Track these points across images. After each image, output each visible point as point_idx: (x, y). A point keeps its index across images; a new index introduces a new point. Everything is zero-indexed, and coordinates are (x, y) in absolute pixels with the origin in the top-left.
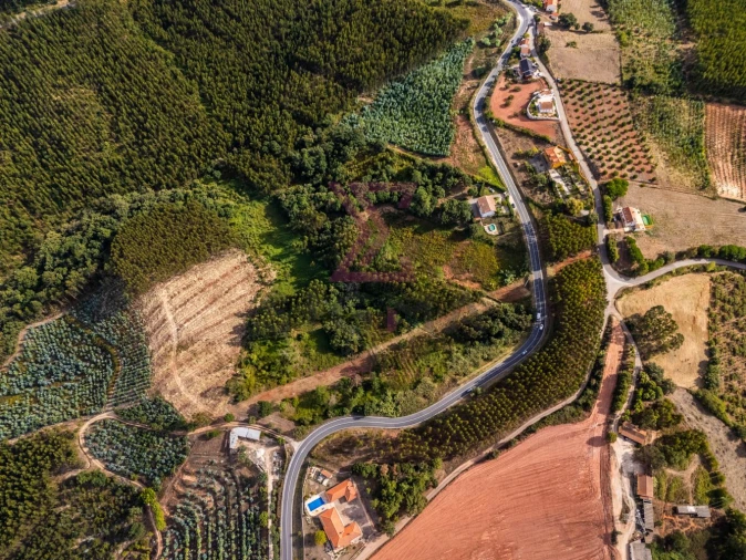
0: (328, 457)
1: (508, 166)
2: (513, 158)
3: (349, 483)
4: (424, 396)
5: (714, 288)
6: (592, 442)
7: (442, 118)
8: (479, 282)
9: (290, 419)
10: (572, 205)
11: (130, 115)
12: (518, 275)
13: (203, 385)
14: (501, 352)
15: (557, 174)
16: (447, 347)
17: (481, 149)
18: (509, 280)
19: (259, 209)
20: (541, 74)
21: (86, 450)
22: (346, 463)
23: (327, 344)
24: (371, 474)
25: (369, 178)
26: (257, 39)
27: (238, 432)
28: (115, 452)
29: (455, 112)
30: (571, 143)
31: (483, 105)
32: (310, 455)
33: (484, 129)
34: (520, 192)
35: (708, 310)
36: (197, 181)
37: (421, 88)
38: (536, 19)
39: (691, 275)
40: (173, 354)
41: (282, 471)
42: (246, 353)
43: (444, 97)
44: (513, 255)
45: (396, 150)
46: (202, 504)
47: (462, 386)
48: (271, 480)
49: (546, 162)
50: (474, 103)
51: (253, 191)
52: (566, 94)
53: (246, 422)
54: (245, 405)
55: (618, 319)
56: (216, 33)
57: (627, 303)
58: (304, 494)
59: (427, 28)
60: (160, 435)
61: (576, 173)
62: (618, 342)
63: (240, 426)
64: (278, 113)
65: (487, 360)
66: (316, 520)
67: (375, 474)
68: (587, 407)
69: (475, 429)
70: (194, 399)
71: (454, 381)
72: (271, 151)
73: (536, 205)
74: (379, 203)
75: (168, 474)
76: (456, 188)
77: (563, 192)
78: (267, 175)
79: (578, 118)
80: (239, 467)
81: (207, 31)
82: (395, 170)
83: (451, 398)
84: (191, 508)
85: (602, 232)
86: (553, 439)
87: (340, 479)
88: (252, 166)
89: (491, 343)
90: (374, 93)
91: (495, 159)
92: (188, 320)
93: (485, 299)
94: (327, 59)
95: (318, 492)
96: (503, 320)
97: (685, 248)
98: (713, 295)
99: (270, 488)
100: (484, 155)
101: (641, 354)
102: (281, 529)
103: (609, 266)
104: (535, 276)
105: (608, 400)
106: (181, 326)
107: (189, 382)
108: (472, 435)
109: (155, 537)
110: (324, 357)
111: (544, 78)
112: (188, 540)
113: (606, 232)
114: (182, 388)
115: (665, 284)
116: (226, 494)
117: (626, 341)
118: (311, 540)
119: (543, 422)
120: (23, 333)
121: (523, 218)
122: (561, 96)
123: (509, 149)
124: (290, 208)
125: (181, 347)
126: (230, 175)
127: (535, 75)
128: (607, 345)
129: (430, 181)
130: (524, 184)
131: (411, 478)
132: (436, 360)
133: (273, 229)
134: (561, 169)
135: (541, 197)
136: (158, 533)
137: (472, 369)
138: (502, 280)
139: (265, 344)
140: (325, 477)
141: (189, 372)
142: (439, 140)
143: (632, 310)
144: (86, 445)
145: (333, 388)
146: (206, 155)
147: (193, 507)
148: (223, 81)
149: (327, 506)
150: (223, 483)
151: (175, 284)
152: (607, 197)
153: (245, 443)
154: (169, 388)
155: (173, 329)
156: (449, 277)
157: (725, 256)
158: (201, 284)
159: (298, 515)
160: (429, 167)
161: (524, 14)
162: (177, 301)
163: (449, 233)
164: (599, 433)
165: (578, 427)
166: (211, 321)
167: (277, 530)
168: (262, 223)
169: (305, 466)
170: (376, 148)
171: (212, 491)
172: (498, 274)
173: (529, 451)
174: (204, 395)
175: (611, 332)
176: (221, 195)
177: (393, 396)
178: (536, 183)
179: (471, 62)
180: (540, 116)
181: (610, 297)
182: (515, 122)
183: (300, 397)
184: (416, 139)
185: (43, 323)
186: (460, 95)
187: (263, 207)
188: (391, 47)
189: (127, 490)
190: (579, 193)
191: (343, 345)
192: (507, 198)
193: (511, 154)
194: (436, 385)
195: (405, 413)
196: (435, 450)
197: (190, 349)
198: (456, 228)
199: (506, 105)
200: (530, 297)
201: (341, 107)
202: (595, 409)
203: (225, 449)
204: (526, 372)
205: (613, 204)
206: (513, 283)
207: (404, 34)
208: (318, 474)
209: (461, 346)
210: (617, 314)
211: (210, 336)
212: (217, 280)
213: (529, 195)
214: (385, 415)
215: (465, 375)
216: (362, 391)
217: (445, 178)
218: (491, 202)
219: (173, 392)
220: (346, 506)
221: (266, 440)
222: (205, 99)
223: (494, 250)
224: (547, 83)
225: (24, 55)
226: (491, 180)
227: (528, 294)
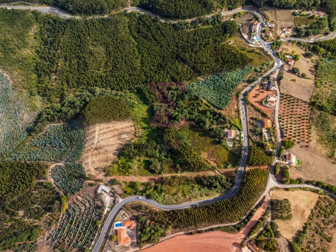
0: (130, 209)
1: (247, 121)
2: (250, 119)
3: (133, 222)
4: (176, 200)
5: (319, 201)
6: (235, 244)
7: (227, 94)
8: (217, 163)
9: (123, 190)
10: (266, 145)
11: (113, 60)
12: (233, 166)
13: (97, 165)
14: (214, 194)
15: (266, 131)
16: (194, 185)
17: (238, 111)
18: (229, 167)
19: (145, 108)
20: (275, 89)
21: (50, 174)
22: (136, 214)
23: (148, 167)
24: (142, 221)
25: (189, 109)
26: (169, 46)
27: (102, 187)
28: (59, 178)
29: (234, 94)
30: (277, 120)
31: (246, 94)
32: (124, 206)
33: (243, 104)
34: (248, 133)
35: (312, 210)
36: (127, 91)
37: (224, 81)
38: (282, 66)
39: (310, 192)
40: (92, 150)
41: (111, 208)
42: (118, 159)
43: (232, 87)
44: (235, 157)
45: (205, 101)
46: (80, 209)
47: (192, 202)
48: (107, 209)
49: (262, 124)
50: (243, 92)
51: (145, 101)
52: (282, 100)
53: (106, 185)
54: (109, 178)
55: (268, 198)
56: (155, 39)
57: (275, 193)
58: (116, 219)
59: (235, 58)
60: (76, 178)
61: (274, 133)
62: (264, 208)
63: (104, 185)
64: (166, 75)
65: (207, 195)
66: (116, 231)
67: (144, 222)
68: (239, 229)
69: (188, 220)
70: (92, 169)
71: (190, 199)
72: (158, 88)
73: (252, 140)
74: (190, 120)
75: (73, 193)
76: (221, 123)
77: (265, 139)
78: (153, 96)
79: (284, 111)
80: (98, 200)
81: (152, 38)
82: (201, 109)
83: (186, 205)
84: (76, 209)
85: (276, 160)
86: (219, 237)
87: (131, 219)
88: (149, 91)
89: (211, 189)
90: (205, 77)
91: (242, 117)
92: (102, 140)
93: (216, 171)
94: (191, 60)
95: (121, 221)
96: (219, 182)
97: (311, 180)
98: (317, 204)
99: (105, 213)
100: (239, 114)
101: (272, 216)
102: (103, 229)
103: (273, 175)
104: (241, 169)
105: (249, 230)
106: (99, 141)
107: (93, 162)
108: (186, 222)
109: (60, 215)
110: (145, 171)
111: (276, 91)
112: (70, 220)
113: (277, 161)
114: (90, 164)
115: (296, 192)
116: (89, 209)
117: (268, 209)
118: (111, 238)
119: (218, 228)
120: (48, 126)
121: (245, 144)
122: (280, 100)
123: (250, 114)
124: (156, 111)
125: (96, 149)
126: (140, 92)
127: (272, 88)
128: (258, 208)
129: (212, 117)
130: (250, 130)
131: (156, 229)
132: (186, 188)
133: (147, 117)
134: (268, 129)
135: (255, 138)
136: (62, 214)
137: (199, 196)
138: (226, 166)
139: (126, 158)
140: (126, 216)
141: (95, 159)
142: (223, 102)
143: (276, 197)
144: (51, 172)
145: (143, 184)
146: (134, 83)
147: (77, 209)
148: (151, 57)
149: (122, 227)
150: (90, 204)
151: (103, 126)
152: (283, 147)
153: (103, 192)
154: (86, 162)
155: (96, 142)
156: (206, 157)
157: (328, 189)
158: (112, 128)
159: (111, 226)
160: (214, 112)
161: (278, 63)
162: (101, 132)
163: (213, 140)
164: (239, 242)
165: (232, 236)
166: (110, 143)
167: (101, 229)
168: (144, 114)
169: (121, 209)
170: (197, 98)
171: (85, 205)
172: (225, 163)
173: (208, 237)
174: (96, 169)
175: (262, 203)
176: (134, 99)
177: (164, 195)
178: (255, 131)
179: (248, 76)
180: (267, 105)
181: (268, 188)
182: (257, 105)
183: (130, 183)
184: (214, 99)
185: (55, 125)
186: (238, 87)
187: (147, 108)
188: (218, 61)
189: (58, 193)
190: (272, 141)
191: (153, 169)
192: (241, 134)
193: (250, 116)
194: (182, 198)
195: (166, 204)
196: (170, 222)
197: (99, 150)
198: (216, 139)
199: (255, 97)
200: (235, 176)
201: (190, 79)
202: (242, 231)
203: (96, 192)
204: (218, 205)
205: (285, 150)
206: (230, 169)
207: (225, 58)
208: (124, 214)
209: (199, 186)
210: (268, 196)
211: (108, 148)
212: (119, 129)
213: (251, 136)
214: (158, 202)
215: (195, 198)
216: (153, 189)
217: (218, 118)
218: (233, 133)
219: (86, 164)
220: (129, 230)
221: (111, 194)
222: (142, 62)
223: (228, 153)
224: (276, 93)
225: (86, 31)
226: (238, 124)
227: (235, 175)
